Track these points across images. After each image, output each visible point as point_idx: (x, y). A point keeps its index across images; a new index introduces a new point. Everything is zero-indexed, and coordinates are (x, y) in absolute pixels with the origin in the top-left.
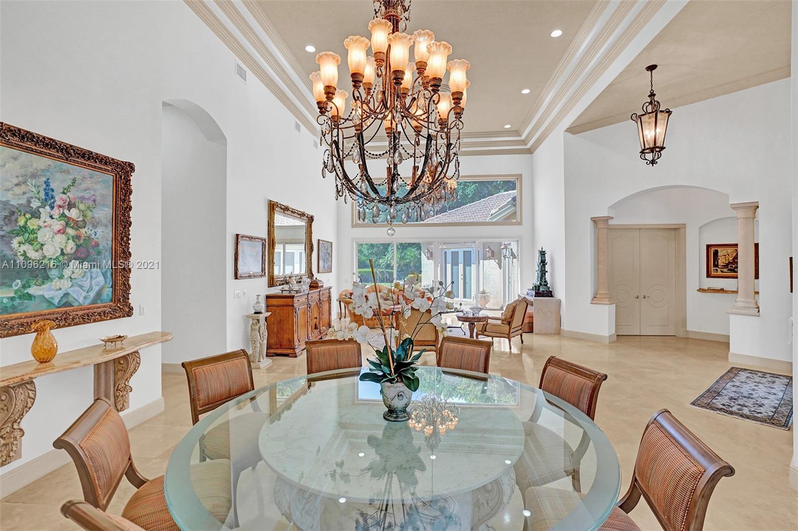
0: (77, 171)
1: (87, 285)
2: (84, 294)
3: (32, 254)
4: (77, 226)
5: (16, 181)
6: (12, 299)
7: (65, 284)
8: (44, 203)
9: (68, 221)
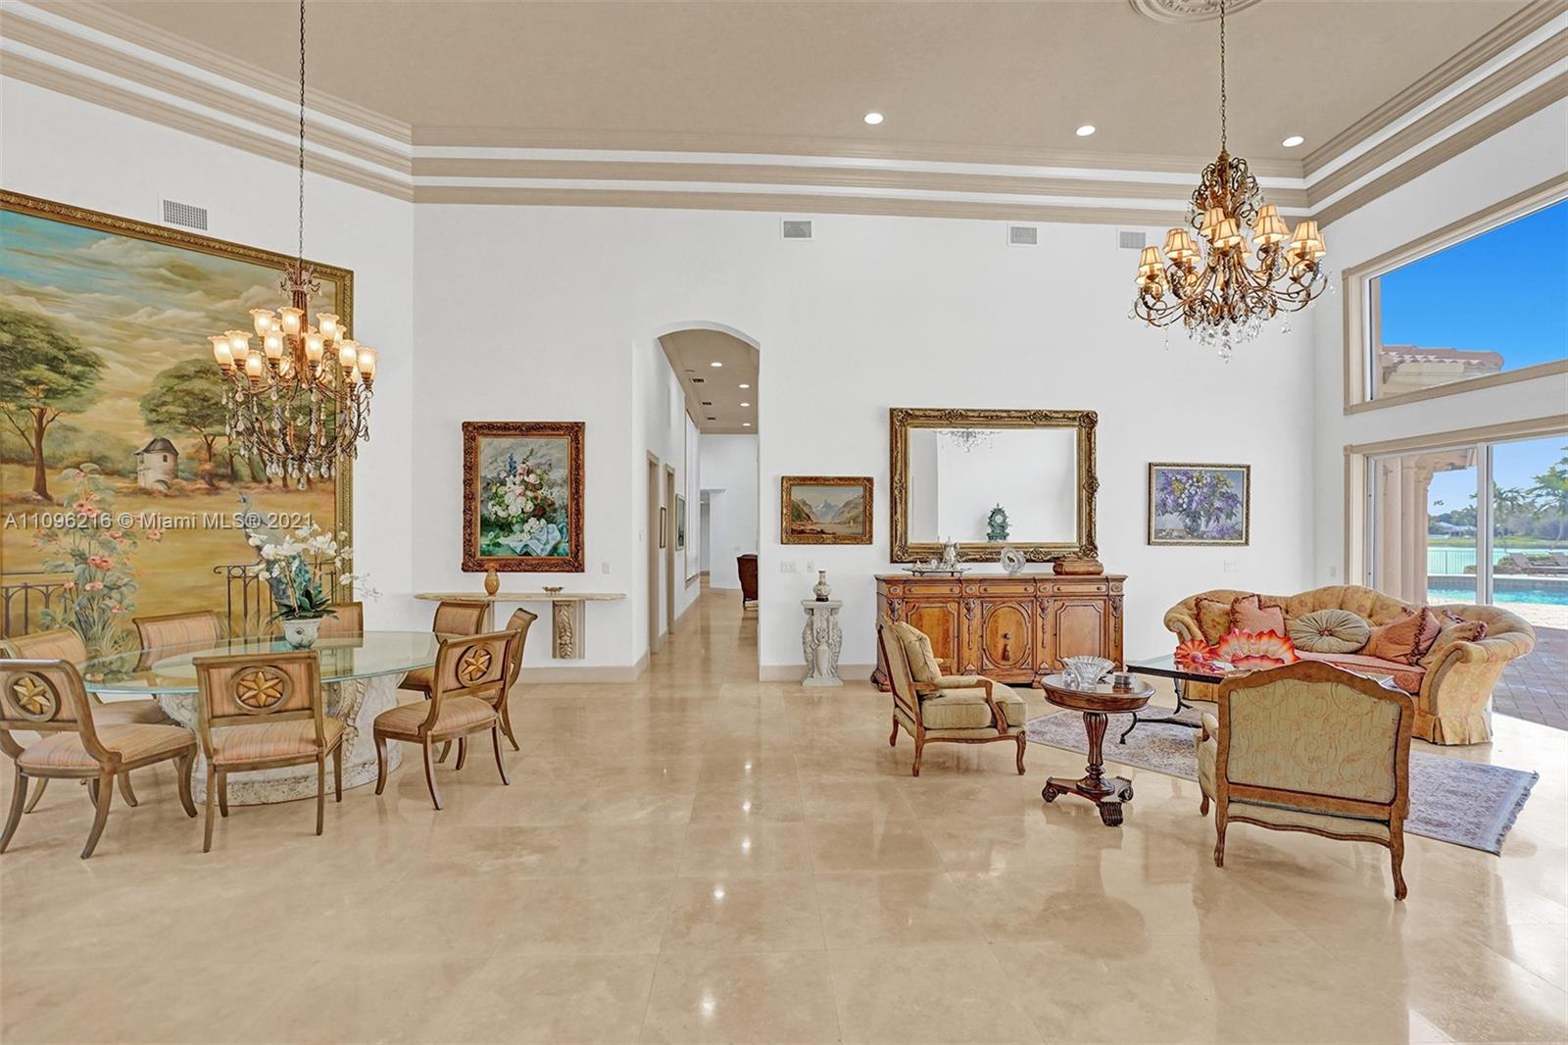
0: (533, 442)
1: (544, 539)
2: (541, 546)
3: (502, 514)
4: (535, 488)
5: (490, 461)
6: (488, 545)
7: (526, 537)
8: (508, 474)
9: (527, 485)
